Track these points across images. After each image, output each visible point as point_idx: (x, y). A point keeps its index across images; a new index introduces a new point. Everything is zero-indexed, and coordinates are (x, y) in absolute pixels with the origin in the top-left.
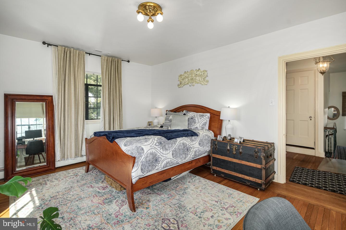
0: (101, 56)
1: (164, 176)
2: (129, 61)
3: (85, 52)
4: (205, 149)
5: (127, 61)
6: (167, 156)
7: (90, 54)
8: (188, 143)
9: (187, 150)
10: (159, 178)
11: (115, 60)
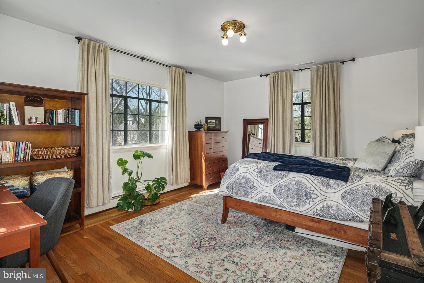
0: (310, 68)
1: (261, 212)
2: (353, 60)
3: (292, 71)
4: (353, 211)
5: (351, 60)
6: (265, 188)
7: (301, 70)
8: (310, 185)
9: (306, 195)
10: (254, 210)
11: (327, 67)
